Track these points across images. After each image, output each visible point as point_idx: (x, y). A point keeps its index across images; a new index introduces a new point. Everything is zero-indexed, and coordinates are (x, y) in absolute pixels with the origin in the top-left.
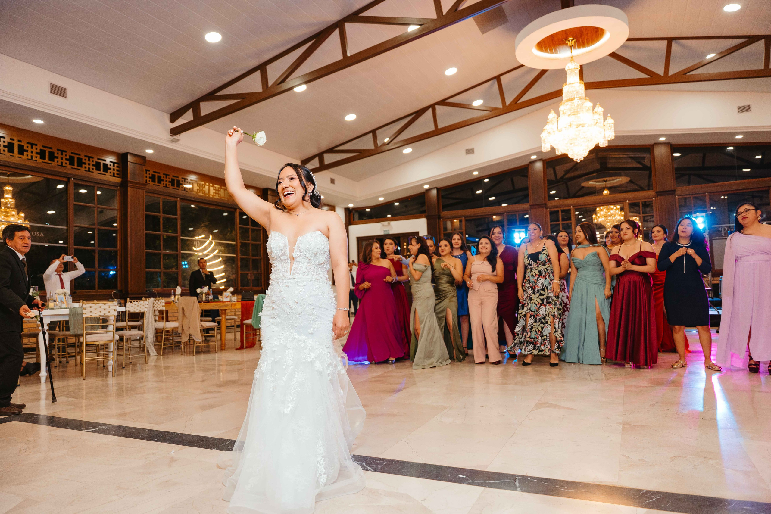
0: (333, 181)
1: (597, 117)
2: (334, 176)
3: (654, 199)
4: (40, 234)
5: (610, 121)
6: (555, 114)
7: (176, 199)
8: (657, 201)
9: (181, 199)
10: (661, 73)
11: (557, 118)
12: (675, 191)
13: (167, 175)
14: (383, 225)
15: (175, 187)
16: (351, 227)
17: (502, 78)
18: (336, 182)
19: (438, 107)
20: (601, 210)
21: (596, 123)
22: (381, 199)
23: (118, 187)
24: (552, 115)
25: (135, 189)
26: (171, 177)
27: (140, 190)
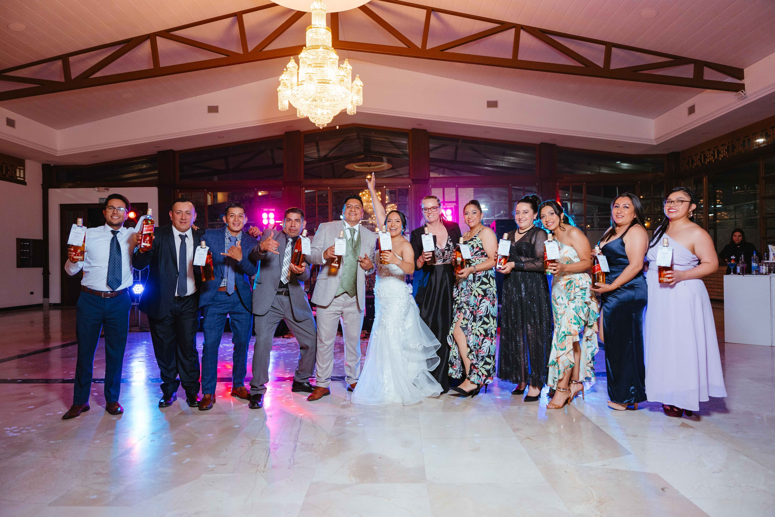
0: (11, 123)
1: (342, 73)
2: (13, 115)
3: (409, 186)
5: (359, 83)
6: (296, 64)
8: (412, 189)
10: (419, 44)
11: (298, 69)
12: (429, 180)
14: (99, 192)
16: (52, 191)
17: (244, 16)
18: (17, 124)
19: (159, 39)
20: (364, 195)
21: (342, 80)
24: (291, 64)
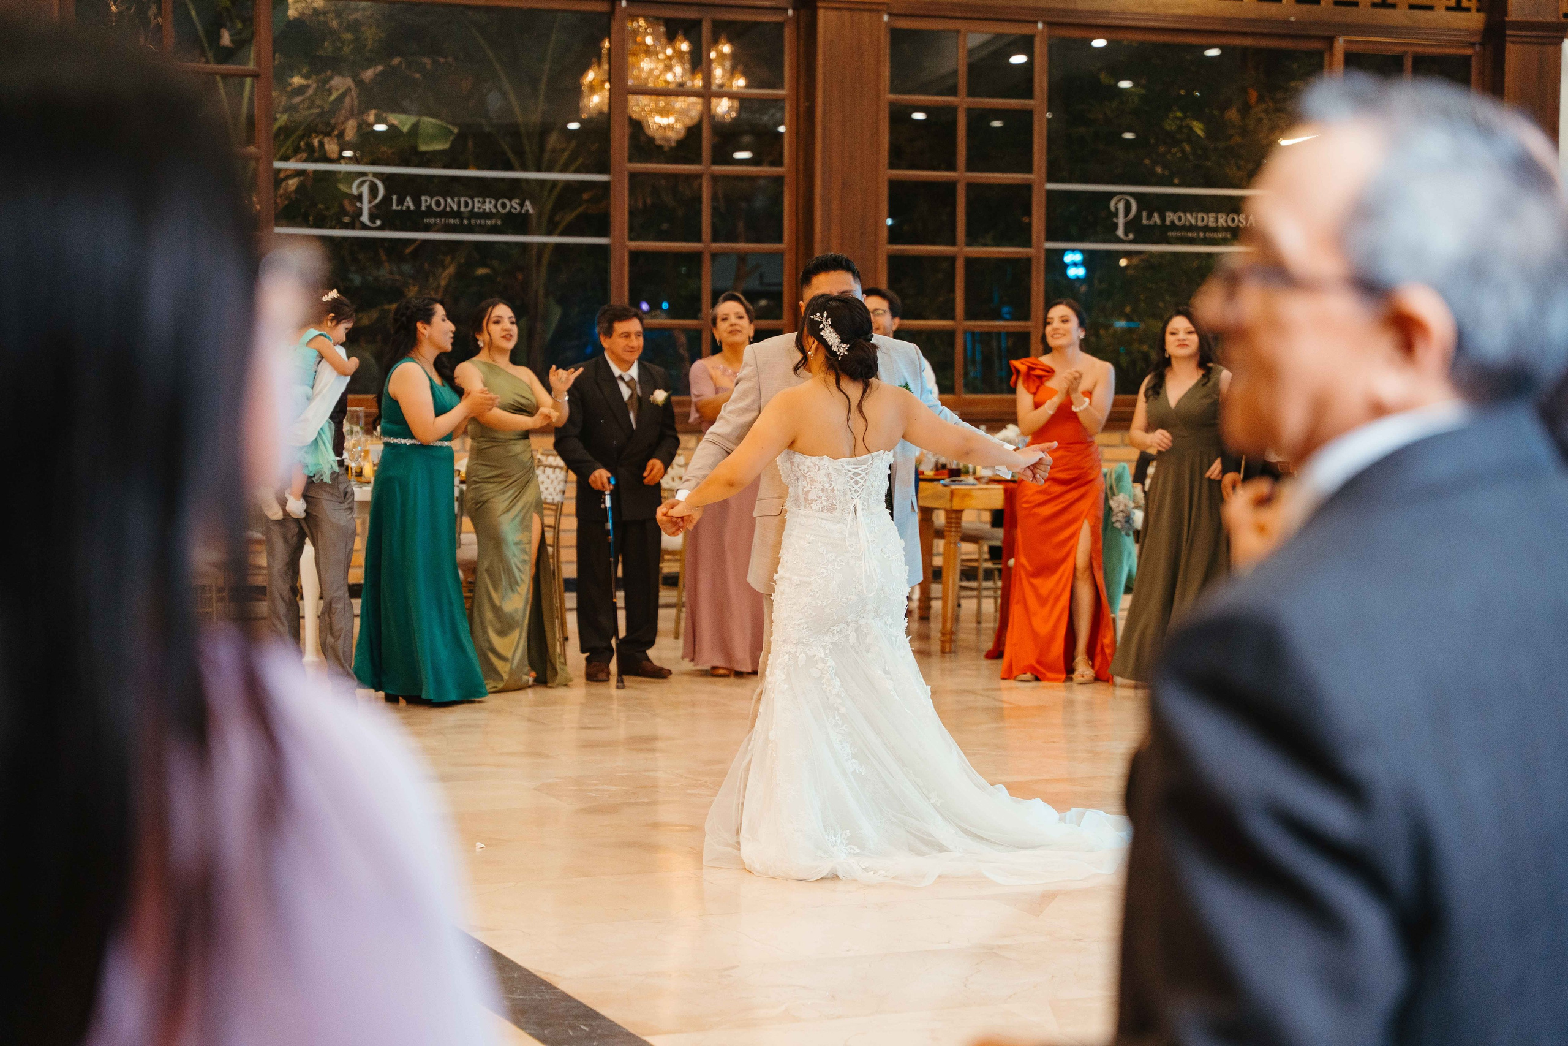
4: (522, 205)
7: (1025, 30)
9: (1049, 24)
23: (786, 10)
25: (847, 15)
27: (866, 16)
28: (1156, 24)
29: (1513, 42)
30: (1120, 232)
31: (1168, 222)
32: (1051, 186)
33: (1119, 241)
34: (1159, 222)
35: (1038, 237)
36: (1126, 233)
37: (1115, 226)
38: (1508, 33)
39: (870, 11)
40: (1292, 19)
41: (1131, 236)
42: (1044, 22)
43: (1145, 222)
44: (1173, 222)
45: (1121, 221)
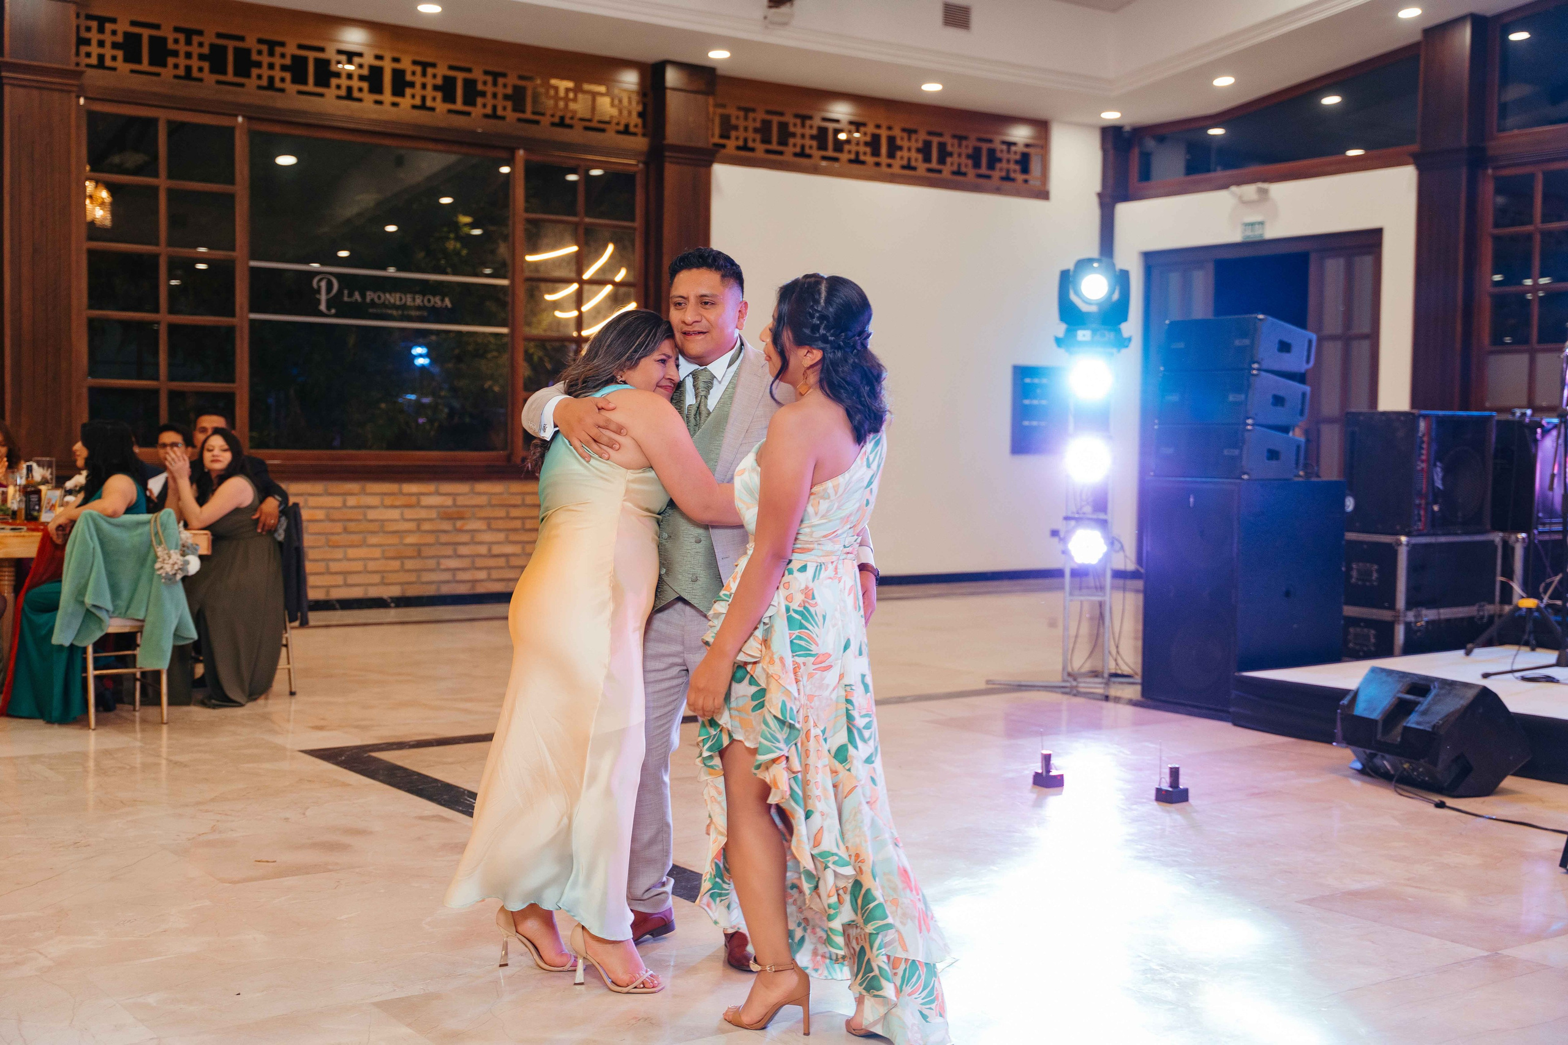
7: (224, 121)
9: (249, 119)
13: (189, 34)
14: (1244, 202)
15: (230, 77)
16: (1125, 211)
22: (1224, 81)
25: (35, 92)
26: (209, 38)
27: (56, 96)
28: (352, 126)
29: (671, 162)
30: (323, 307)
31: (368, 300)
32: (253, 263)
33: (321, 314)
34: (359, 299)
35: (241, 308)
36: (329, 308)
37: (319, 302)
38: (667, 154)
39: (62, 91)
40: (480, 130)
41: (333, 311)
42: (244, 117)
43: (346, 299)
44: (372, 300)
45: (323, 297)
